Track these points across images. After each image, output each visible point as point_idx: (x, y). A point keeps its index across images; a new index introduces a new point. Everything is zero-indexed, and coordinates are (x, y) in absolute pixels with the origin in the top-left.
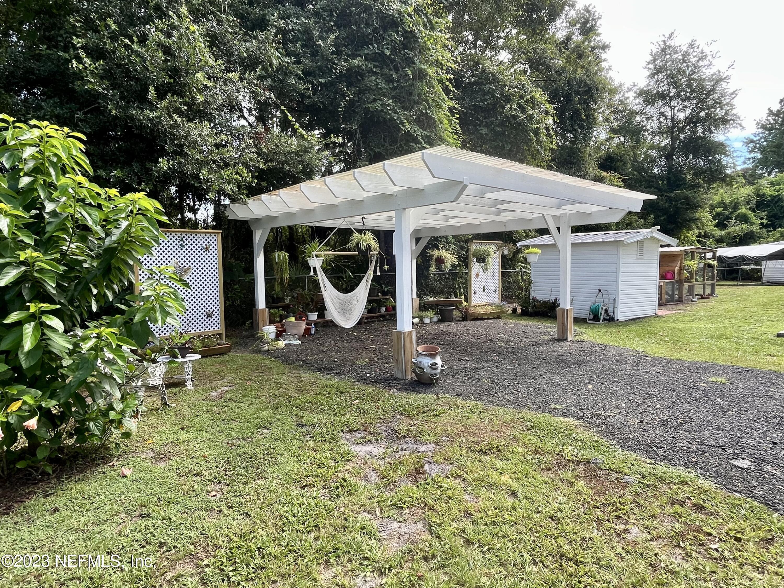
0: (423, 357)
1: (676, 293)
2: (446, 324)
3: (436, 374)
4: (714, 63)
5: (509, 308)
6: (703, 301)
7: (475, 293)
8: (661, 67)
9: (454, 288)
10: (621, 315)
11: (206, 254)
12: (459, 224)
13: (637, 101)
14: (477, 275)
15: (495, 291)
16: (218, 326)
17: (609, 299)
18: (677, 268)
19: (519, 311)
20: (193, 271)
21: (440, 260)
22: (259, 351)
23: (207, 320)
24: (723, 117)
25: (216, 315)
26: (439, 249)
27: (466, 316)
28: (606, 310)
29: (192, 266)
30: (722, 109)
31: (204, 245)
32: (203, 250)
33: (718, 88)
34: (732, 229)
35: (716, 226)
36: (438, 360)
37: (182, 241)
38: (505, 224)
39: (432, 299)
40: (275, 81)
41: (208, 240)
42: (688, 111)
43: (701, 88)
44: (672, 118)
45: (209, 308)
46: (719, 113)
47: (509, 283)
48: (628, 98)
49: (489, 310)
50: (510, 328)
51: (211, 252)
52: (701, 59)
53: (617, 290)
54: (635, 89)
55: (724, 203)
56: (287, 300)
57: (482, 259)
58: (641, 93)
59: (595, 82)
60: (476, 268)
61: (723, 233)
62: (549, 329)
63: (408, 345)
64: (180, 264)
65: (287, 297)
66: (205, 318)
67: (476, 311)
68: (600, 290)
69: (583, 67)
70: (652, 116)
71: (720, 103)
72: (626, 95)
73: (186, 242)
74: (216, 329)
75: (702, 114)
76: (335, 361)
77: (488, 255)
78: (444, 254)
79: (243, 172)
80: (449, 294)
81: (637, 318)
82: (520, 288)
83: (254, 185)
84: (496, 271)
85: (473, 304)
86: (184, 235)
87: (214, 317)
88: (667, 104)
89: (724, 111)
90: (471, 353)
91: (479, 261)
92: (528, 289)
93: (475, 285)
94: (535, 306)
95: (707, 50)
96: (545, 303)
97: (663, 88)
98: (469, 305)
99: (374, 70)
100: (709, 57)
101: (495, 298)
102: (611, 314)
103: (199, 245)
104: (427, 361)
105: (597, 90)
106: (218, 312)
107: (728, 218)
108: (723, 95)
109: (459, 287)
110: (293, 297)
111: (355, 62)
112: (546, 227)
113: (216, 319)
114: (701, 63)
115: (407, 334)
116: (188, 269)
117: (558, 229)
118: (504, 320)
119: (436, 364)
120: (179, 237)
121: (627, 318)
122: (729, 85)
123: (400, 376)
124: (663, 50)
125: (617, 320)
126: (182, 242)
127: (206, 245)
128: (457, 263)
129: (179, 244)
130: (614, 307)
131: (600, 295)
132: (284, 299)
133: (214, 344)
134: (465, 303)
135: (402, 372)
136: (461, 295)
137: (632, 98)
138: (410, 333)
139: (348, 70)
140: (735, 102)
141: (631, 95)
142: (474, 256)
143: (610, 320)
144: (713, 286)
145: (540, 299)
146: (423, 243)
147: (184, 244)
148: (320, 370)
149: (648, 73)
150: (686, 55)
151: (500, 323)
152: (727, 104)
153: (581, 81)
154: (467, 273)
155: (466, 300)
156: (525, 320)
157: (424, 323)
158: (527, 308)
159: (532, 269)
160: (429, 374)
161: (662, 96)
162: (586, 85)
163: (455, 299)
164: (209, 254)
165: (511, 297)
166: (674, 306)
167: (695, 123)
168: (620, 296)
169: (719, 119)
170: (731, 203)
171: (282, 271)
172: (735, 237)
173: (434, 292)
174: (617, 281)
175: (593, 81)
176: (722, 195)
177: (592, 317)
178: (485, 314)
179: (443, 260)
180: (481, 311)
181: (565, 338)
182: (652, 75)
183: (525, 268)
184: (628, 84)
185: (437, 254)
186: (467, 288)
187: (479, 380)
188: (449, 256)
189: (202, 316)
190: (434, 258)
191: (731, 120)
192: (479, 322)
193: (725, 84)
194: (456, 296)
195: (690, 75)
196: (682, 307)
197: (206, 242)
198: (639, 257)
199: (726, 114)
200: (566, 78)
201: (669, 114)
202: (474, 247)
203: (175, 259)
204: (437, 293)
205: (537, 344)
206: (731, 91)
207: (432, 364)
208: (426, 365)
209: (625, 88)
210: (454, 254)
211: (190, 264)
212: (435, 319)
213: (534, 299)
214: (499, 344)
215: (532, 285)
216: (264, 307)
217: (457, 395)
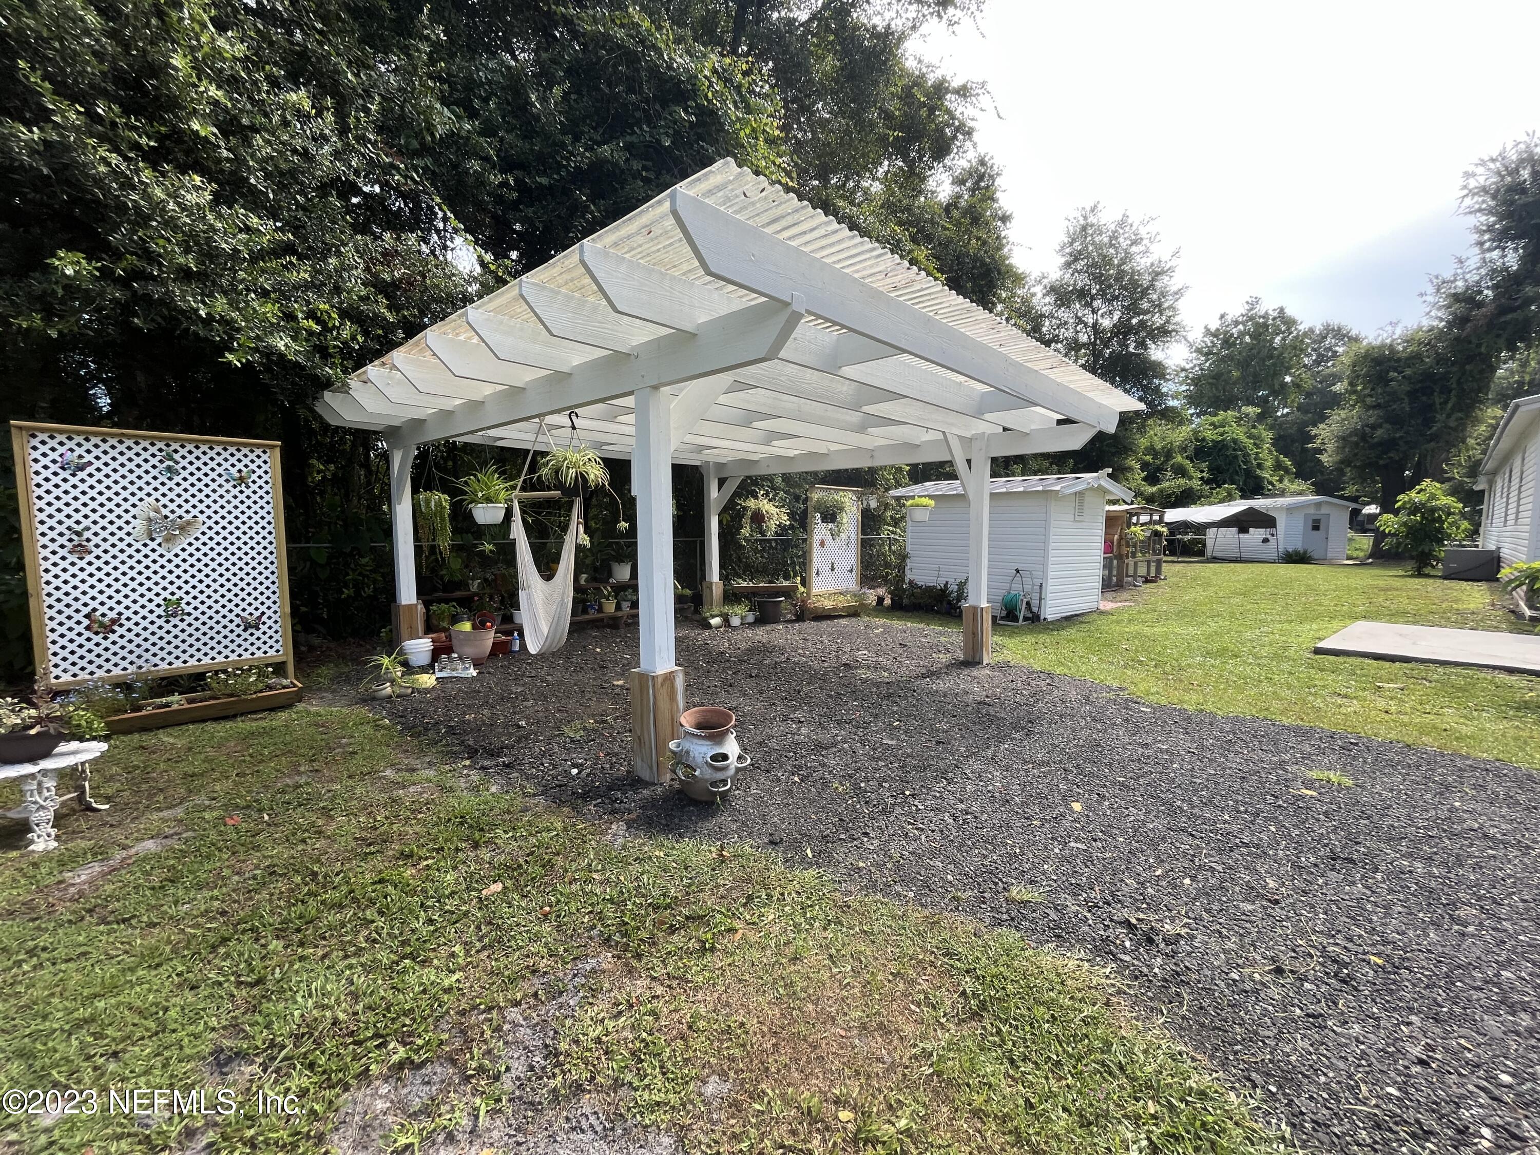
0: (696, 741)
1: (1115, 573)
2: (768, 628)
3: (724, 782)
4: (1152, 249)
5: (871, 597)
6: (1148, 585)
7: (818, 574)
8: (1080, 253)
9: (785, 564)
10: (1050, 612)
11: (241, 492)
12: (791, 454)
13: (1047, 299)
14: (822, 544)
15: (851, 571)
16: (277, 646)
17: (1033, 585)
18: (1116, 537)
19: (887, 601)
20: (204, 528)
21: (758, 518)
22: (370, 700)
23: (246, 635)
24: (1163, 326)
25: (270, 623)
26: (756, 498)
27: (802, 612)
28: (1028, 603)
29: (202, 518)
30: (1161, 314)
31: (234, 471)
32: (232, 483)
33: (1158, 284)
34: (1165, 485)
35: (1144, 479)
36: (731, 747)
37: (172, 459)
38: (871, 453)
39: (745, 584)
40: (441, 165)
41: (246, 461)
42: (1117, 316)
43: (1135, 284)
44: (1095, 325)
45: (250, 609)
46: (1158, 320)
47: (871, 556)
48: (1033, 295)
49: (843, 602)
50: (877, 635)
51: (254, 487)
52: (1134, 243)
53: (1045, 571)
54: (1045, 281)
55: (1154, 450)
56: (475, 586)
57: (830, 515)
58: (1052, 289)
59: (996, 261)
60: (820, 531)
61: (1155, 489)
62: (942, 639)
63: (664, 704)
64: (165, 512)
65: (473, 579)
66: (239, 631)
67: (819, 604)
68: (1018, 571)
69: (978, 239)
70: (1066, 323)
71: (1159, 306)
72: (1033, 290)
73: (184, 463)
74: (271, 652)
75: (1134, 321)
76: (519, 727)
77: (842, 509)
78: (766, 506)
79: (330, 317)
80: (774, 575)
81: (1072, 616)
82: (887, 565)
83: (357, 347)
84: (853, 536)
85: (815, 591)
86: (175, 446)
87: (264, 628)
88: (1089, 305)
89: (1164, 318)
90: (807, 700)
91: (825, 519)
92: (901, 568)
93: (818, 560)
94: (913, 594)
95: (1143, 232)
96: (929, 590)
97: (1082, 281)
98: (808, 594)
99: (644, 174)
100: (1145, 242)
101: (850, 583)
102: (1035, 609)
103: (219, 470)
104: (704, 749)
105: (999, 273)
106: (275, 617)
107: (1159, 469)
108: (1163, 294)
109: (793, 563)
110: (486, 580)
111: (605, 150)
112: (948, 458)
113: (270, 632)
114: (1134, 249)
115: (660, 680)
116: (189, 523)
117: (969, 461)
118: (866, 619)
119: (725, 757)
120: (160, 450)
121: (1059, 616)
122: (1173, 280)
123: (646, 775)
124: (1084, 229)
125: (1045, 619)
126: (171, 463)
127: (240, 471)
128: (788, 523)
129: (161, 467)
130: (1040, 599)
131: (1018, 579)
132: (467, 585)
133: (253, 688)
134: (802, 589)
135: (651, 768)
136: (795, 576)
137: (1040, 295)
138: (669, 678)
139: (592, 165)
140: (1180, 305)
141: (1038, 290)
142: (817, 509)
143: (1034, 619)
144: (1159, 563)
145: (920, 584)
146: (731, 487)
147: (178, 467)
148: (472, 753)
149: (1063, 260)
150: (1114, 237)
151: (859, 624)
152: (1169, 308)
153: (976, 259)
154: (805, 540)
155: (804, 583)
156: (899, 619)
157: (729, 626)
158: (901, 598)
159: (909, 534)
160: (706, 780)
161: (1082, 294)
162: (983, 264)
163: (786, 583)
164: (248, 492)
165: (874, 578)
166: (1114, 594)
167: (1125, 334)
168: (1050, 581)
169: (1158, 328)
170: (1163, 448)
171: (434, 533)
172: (1169, 496)
173: (751, 571)
174: (1045, 556)
175: (994, 259)
176: (1151, 437)
177: (1004, 613)
178: (834, 609)
179: (763, 516)
180: (828, 604)
181: (977, 660)
182: (1068, 265)
183: (893, 532)
184: (1035, 274)
185: (753, 507)
186: (804, 564)
187: (826, 784)
188: (773, 510)
189: (232, 626)
190: (749, 513)
191: (1174, 330)
192: (824, 624)
193: (1167, 278)
194: (787, 578)
195: (1119, 265)
196: (1125, 595)
197: (240, 466)
198: (1077, 518)
199: (1168, 322)
200: (955, 251)
201: (1090, 320)
202: (817, 495)
203: (151, 500)
204: (757, 571)
205: (930, 674)
206: (1174, 289)
207: (714, 758)
208: (699, 760)
209: (1031, 280)
210: (783, 506)
211: (195, 512)
212: (751, 618)
213: (911, 582)
214: (863, 673)
215: (908, 561)
216: (414, 600)
217: (772, 842)
